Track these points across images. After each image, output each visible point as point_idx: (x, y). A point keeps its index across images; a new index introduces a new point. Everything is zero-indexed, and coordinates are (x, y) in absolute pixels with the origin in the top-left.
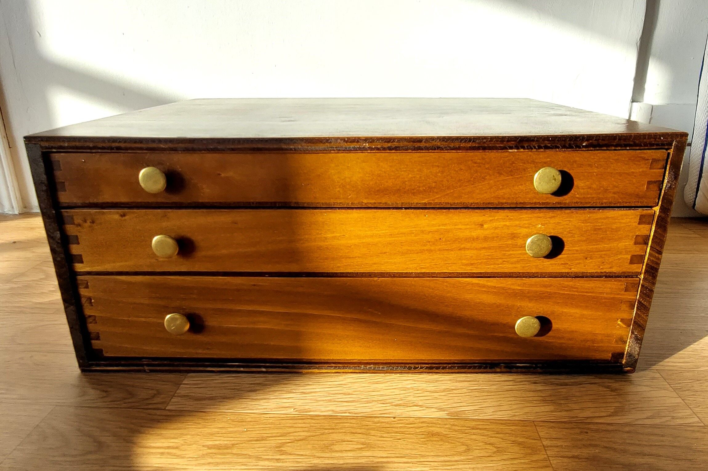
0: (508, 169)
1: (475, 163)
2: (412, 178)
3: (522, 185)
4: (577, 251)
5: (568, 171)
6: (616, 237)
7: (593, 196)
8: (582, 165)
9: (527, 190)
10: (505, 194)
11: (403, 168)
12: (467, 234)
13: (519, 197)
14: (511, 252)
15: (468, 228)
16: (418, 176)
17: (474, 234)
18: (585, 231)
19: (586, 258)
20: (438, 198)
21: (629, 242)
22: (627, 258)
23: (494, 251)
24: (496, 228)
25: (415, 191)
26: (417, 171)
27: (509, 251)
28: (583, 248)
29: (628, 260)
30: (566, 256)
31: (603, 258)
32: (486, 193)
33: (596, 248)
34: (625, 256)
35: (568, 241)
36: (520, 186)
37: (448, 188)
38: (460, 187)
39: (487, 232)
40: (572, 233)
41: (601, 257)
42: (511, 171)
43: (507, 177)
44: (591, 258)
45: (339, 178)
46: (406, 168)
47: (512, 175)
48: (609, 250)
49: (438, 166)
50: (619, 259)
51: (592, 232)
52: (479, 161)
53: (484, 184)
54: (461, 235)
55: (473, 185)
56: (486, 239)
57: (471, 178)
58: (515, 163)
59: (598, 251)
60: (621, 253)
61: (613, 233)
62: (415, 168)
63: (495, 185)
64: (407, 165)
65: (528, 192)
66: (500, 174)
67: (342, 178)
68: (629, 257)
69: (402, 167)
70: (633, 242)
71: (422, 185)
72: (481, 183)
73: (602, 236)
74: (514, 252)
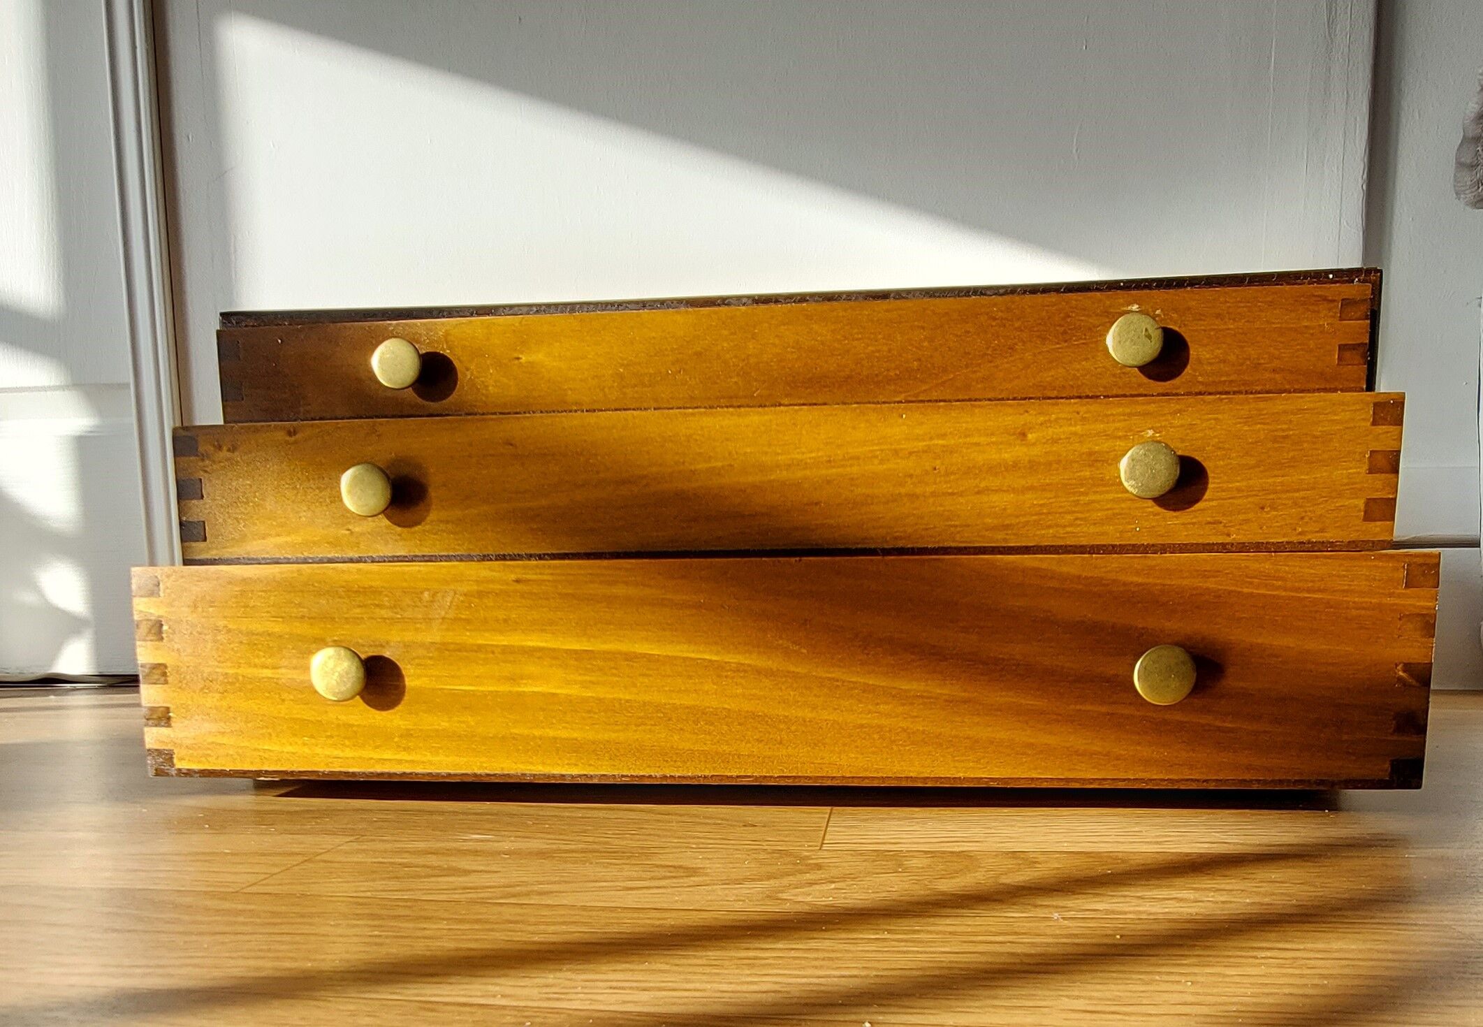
0: (1058, 328)
1: (995, 319)
2: (873, 352)
3: (1086, 359)
4: (1239, 490)
5: (1176, 329)
6: (1325, 456)
7: (1232, 378)
8: (1204, 315)
9: (1099, 370)
10: (1057, 379)
11: (858, 334)
12: (993, 455)
13: (1083, 384)
14: (1092, 497)
15: (993, 443)
16: (885, 348)
17: (1007, 456)
18: (1251, 443)
19: (1263, 508)
20: (925, 390)
21: (1356, 468)
22: (1356, 507)
23: (1053, 494)
24: (1055, 441)
25: (880, 378)
26: (884, 338)
27: (1086, 494)
28: (1251, 482)
29: (1359, 511)
30: (1214, 503)
31: (1301, 507)
32: (1018, 377)
33: (1282, 484)
34: (1356, 502)
35: (1217, 467)
36: (1084, 363)
37: (945, 370)
38: (967, 366)
39: (1036, 451)
40: (1224, 449)
41: (1296, 504)
42: (1065, 332)
43: (1058, 343)
44: (1273, 508)
45: (736, 357)
46: (861, 333)
47: (1066, 341)
48: (1313, 488)
49: (923, 328)
50: (1338, 509)
51: (1270, 445)
52: (1000, 314)
53: (1012, 361)
54: (980, 458)
55: (991, 362)
56: (1033, 466)
57: (988, 349)
58: (1069, 316)
59: (1288, 491)
60: (1340, 495)
61: (1316, 446)
62: (880, 333)
63: (1035, 362)
64: (864, 328)
65: (1100, 374)
66: (1044, 339)
67: (743, 357)
68: (1361, 503)
69: (856, 331)
70: (1366, 467)
71: (893, 365)
72: (1006, 358)
73: (1291, 454)
74: (1097, 497)
